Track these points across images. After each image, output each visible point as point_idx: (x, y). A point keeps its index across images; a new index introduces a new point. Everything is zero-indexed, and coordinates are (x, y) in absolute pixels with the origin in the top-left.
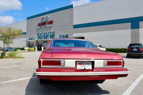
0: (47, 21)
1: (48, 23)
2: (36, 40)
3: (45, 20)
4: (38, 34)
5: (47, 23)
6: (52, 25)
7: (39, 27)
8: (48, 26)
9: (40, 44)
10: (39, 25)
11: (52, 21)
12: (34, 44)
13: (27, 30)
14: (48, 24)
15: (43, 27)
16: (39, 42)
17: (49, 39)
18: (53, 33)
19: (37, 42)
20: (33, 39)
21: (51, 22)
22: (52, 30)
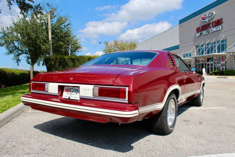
0: (211, 22)
1: (214, 24)
2: (194, 57)
3: (207, 20)
4: (197, 46)
5: (211, 25)
6: (221, 28)
7: (197, 35)
8: (214, 29)
9: (201, 63)
10: (198, 30)
11: (221, 19)
12: (192, 64)
13: (180, 41)
14: (214, 26)
15: (204, 32)
16: (200, 59)
17: (217, 53)
18: (223, 41)
19: (196, 60)
20: (190, 55)
21: (219, 22)
22: (222, 37)
